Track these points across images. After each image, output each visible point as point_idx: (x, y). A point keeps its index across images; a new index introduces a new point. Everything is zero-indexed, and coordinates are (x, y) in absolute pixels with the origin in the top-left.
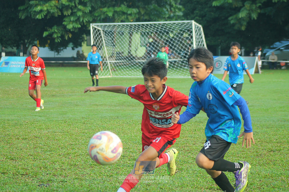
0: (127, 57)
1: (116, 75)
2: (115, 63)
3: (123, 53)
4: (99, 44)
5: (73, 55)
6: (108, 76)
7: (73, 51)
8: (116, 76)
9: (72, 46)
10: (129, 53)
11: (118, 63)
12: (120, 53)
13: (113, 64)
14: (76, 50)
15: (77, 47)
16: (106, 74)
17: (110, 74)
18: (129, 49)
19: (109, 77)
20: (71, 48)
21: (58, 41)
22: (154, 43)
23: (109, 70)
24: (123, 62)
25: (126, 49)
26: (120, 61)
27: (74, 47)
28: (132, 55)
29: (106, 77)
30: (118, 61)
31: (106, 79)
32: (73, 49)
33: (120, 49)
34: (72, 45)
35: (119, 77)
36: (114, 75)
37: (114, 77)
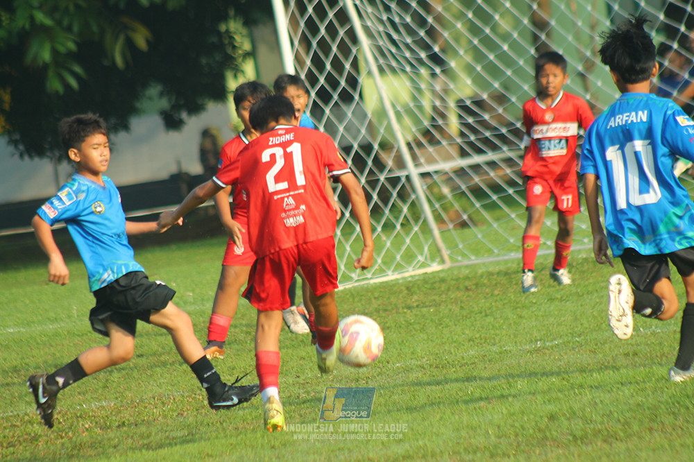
1: (477, 250)
2: (461, 172)
3: (501, 99)
4: (337, 65)
5: (179, 163)
6: (423, 265)
7: (174, 135)
8: (474, 260)
9: (164, 103)
11: (476, 168)
12: (479, 103)
13: (449, 180)
14: (193, 125)
15: (195, 109)
16: (409, 257)
17: (436, 254)
19: (435, 267)
20: (157, 121)
21: (67, 86)
23: (426, 228)
24: (510, 155)
25: (519, 71)
26: (491, 156)
27: (176, 107)
29: (411, 272)
30: (477, 159)
31: (409, 287)
32: (172, 122)
33: (478, 80)
34: (161, 94)
35: (498, 263)
36: (464, 255)
37: (467, 266)
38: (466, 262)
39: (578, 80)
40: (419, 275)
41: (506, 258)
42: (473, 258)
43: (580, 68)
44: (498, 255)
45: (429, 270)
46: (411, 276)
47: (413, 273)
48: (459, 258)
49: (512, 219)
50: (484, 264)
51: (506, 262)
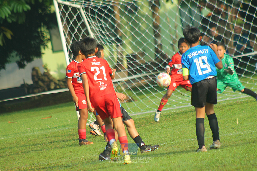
0: (153, 63)
1: (135, 110)
2: (128, 82)
3: (142, 54)
5: (24, 80)
7: (22, 70)
9: (18, 58)
10: (157, 51)
11: (134, 80)
12: (135, 56)
13: (124, 85)
14: (29, 66)
15: (30, 60)
18: (156, 42)
20: (16, 65)
22: (214, 18)
24: (146, 75)
25: (149, 44)
26: (139, 75)
27: (23, 60)
28: (164, 56)
30: (134, 77)
32: (21, 66)
33: (134, 48)
34: (17, 55)
35: (143, 115)
36: (130, 112)
38: (131, 115)
39: (171, 47)
41: (146, 113)
42: (134, 113)
43: (171, 42)
44: (143, 112)
49: (148, 98)
50: (137, 115)
51: (146, 114)
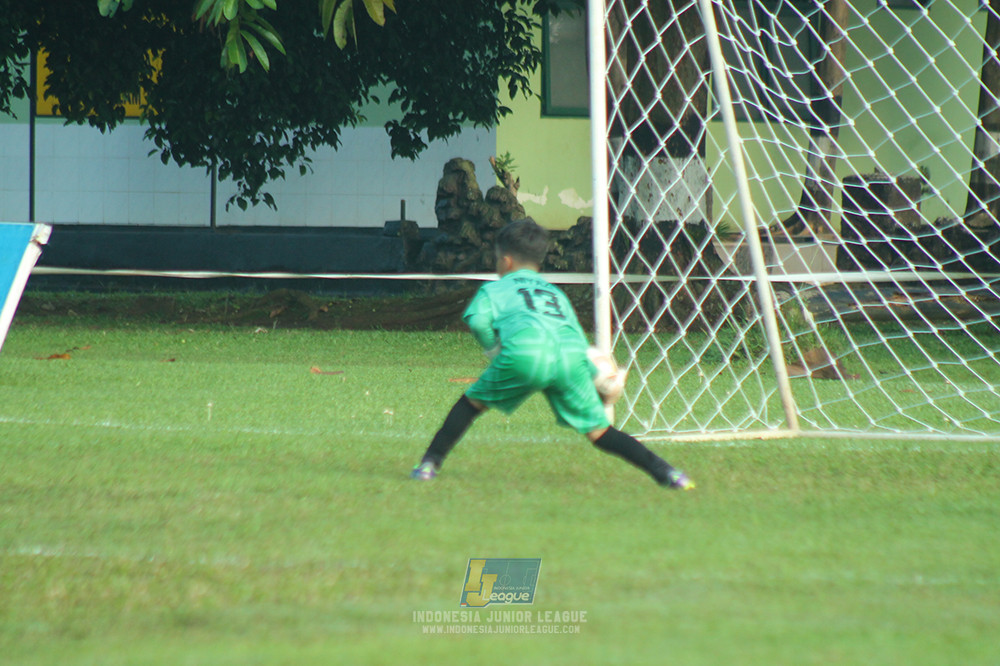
1: (844, 415)
2: (836, 290)
3: (915, 188)
4: (673, 95)
5: (403, 205)
6: (756, 426)
7: (402, 163)
8: (837, 431)
11: (862, 287)
12: (882, 190)
13: (816, 301)
16: (736, 410)
17: (778, 411)
19: (773, 432)
23: (769, 366)
25: (952, 149)
26: (888, 274)
29: (736, 434)
30: (866, 275)
32: (404, 144)
33: (887, 152)
35: (874, 441)
36: (822, 421)
37: (824, 439)
38: (823, 432)
40: (748, 440)
41: (887, 435)
42: (836, 427)
44: (875, 429)
45: (764, 434)
46: (735, 440)
47: (739, 436)
48: (815, 424)
49: (907, 376)
50: (850, 440)
51: (885, 441)
